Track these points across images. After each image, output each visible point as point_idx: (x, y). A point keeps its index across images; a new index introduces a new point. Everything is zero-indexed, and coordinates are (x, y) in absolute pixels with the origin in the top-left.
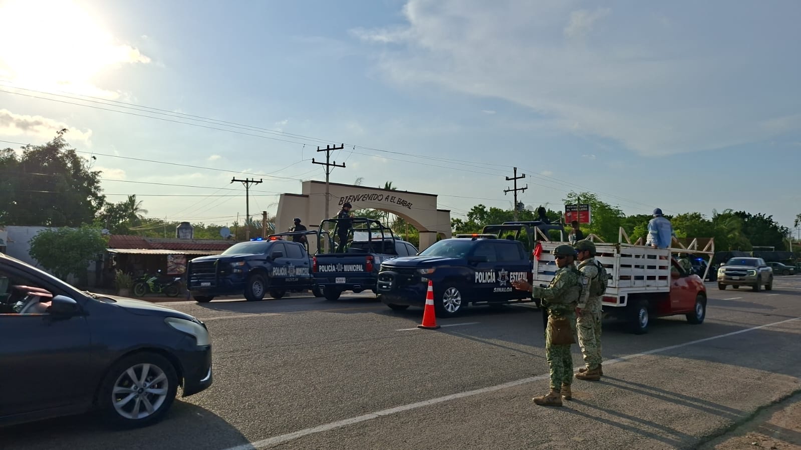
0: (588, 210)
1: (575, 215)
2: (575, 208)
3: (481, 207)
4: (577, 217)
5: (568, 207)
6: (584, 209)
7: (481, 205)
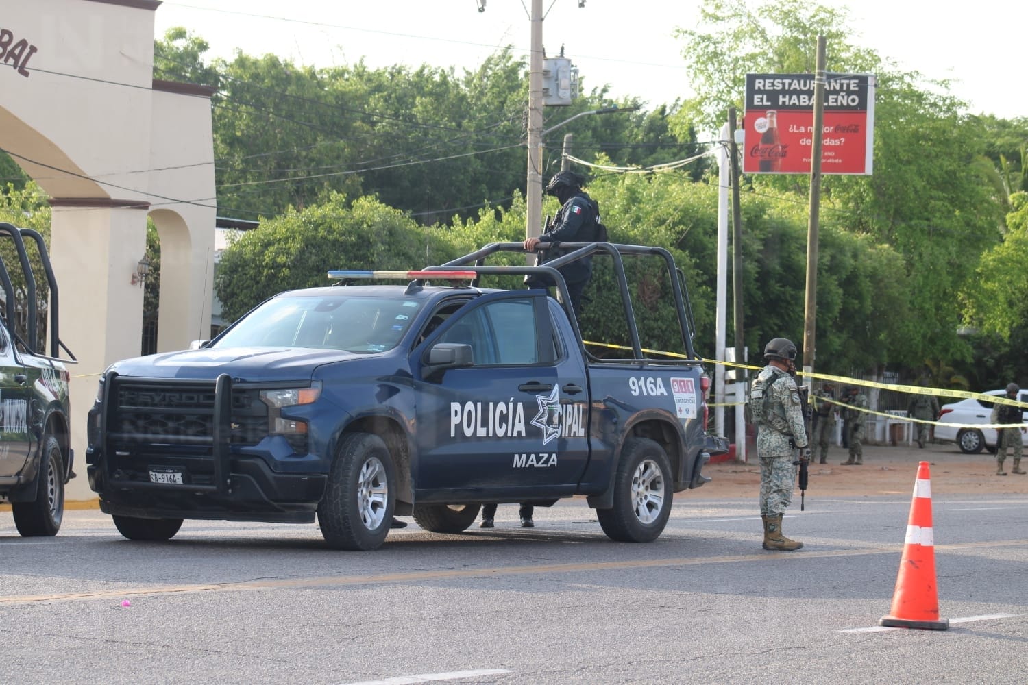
0: (863, 105)
1: (793, 129)
2: (799, 93)
3: (180, 44)
4: (811, 142)
5: (759, 84)
6: (844, 100)
7: (180, 34)
